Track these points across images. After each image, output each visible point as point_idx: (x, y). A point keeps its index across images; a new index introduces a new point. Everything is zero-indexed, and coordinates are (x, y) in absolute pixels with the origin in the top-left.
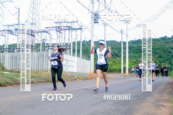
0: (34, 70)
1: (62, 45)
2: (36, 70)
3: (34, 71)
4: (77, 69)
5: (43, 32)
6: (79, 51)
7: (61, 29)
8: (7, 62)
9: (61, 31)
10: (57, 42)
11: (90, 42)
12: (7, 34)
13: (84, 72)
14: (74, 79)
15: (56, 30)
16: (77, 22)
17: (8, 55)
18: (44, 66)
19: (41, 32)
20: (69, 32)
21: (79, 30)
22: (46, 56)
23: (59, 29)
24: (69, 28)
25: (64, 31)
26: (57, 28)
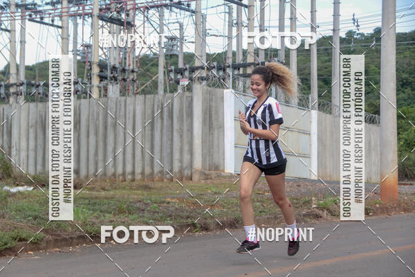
0: (133, 173)
1: (250, 59)
2: (143, 173)
3: (133, 180)
5: (166, 6)
6: (325, 80)
8: (24, 144)
10: (230, 45)
12: (18, 23)
14: (308, 215)
17: (24, 114)
18: (176, 156)
19: (157, 7)
20: (282, 2)
22: (181, 110)
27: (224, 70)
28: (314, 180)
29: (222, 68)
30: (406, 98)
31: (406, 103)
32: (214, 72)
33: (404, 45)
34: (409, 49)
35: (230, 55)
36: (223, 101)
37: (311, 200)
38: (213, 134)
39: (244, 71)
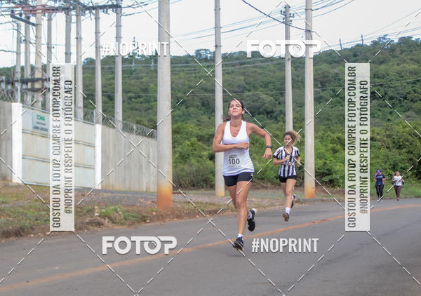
1: (38, 75)
4: (104, 175)
6: (109, 97)
7: (33, 10)
9: (34, 15)
10: (18, 60)
11: (156, 61)
13: (133, 189)
14: (91, 223)
15: (12, 12)
20: (68, 22)
21: (110, 11)
23: (23, 8)
24: (68, 5)
25: (44, 15)
26: (14, 5)
27: (13, 84)
28: (98, 190)
29: (10, 82)
30: (181, 115)
31: (181, 119)
32: (3, 85)
33: (179, 67)
34: (184, 71)
35: (19, 70)
36: (11, 114)
37: (94, 209)
39: (32, 85)
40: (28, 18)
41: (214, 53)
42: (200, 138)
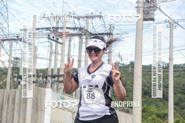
1: (62, 73)
5: (14, 40)
7: (61, 35)
9: (61, 38)
10: (50, 64)
11: (133, 67)
15: (49, 35)
16: (100, 17)
19: (9, 40)
20: (81, 42)
23: (55, 33)
24: (81, 32)
25: (67, 38)
26: (50, 32)
27: (46, 78)
30: (146, 101)
32: (41, 78)
35: (50, 70)
36: (45, 95)
38: (38, 114)
39: (58, 79)
40: (58, 39)
41: (168, 64)
42: (159, 116)
